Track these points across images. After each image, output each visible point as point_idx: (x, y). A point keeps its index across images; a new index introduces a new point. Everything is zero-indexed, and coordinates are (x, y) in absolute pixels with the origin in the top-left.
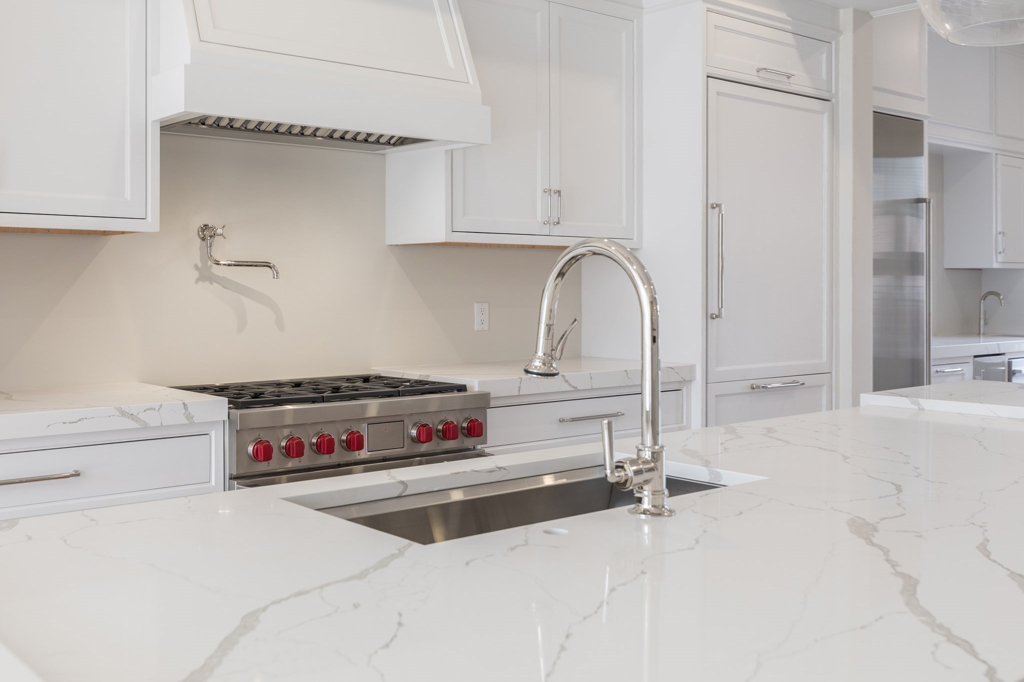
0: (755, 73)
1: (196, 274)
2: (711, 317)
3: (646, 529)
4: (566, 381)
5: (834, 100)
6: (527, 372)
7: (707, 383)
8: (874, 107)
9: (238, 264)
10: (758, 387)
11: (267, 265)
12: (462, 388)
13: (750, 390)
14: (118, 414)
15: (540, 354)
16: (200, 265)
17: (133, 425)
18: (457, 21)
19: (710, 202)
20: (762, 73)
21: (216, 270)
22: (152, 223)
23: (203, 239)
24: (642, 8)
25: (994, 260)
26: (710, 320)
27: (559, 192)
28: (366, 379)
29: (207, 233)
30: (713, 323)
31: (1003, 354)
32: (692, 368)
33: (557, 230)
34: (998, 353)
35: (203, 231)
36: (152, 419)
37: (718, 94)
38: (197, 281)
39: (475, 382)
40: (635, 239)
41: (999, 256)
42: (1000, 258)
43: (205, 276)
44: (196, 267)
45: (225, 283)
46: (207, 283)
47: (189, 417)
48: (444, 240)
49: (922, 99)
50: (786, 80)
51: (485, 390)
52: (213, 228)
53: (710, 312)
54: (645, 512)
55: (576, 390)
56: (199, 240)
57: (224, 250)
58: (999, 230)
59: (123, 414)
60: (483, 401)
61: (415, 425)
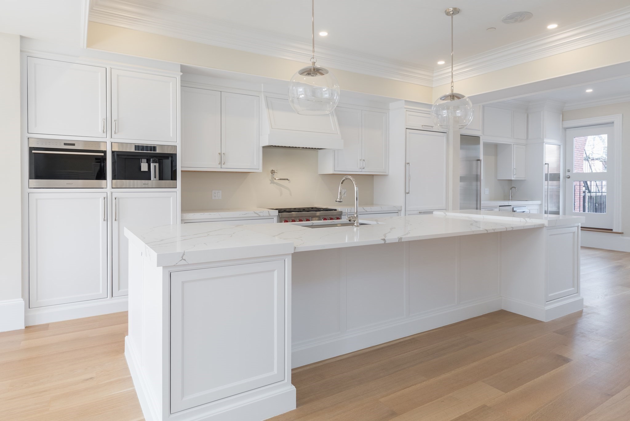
0: (421, 127)
1: (270, 182)
2: (407, 193)
3: (355, 229)
4: (364, 209)
5: (447, 133)
6: (336, 201)
7: (405, 211)
8: (461, 133)
9: (280, 179)
10: (421, 212)
11: (287, 179)
12: (335, 210)
13: (419, 213)
14: (254, 213)
15: (339, 198)
16: (271, 179)
17: (257, 215)
18: (335, 118)
19: (406, 163)
20: (423, 127)
21: (275, 181)
22: (260, 170)
23: (272, 173)
24: (389, 110)
25: (512, 177)
26: (406, 194)
27: (364, 160)
28: (312, 208)
29: (273, 172)
30: (407, 195)
31: (511, 206)
32: (401, 207)
33: (363, 170)
34: (508, 205)
35: (272, 171)
36: (261, 214)
37: (409, 133)
38: (270, 183)
39: (339, 209)
40: (387, 172)
41: (514, 176)
42: (515, 176)
43: (272, 182)
44: (270, 180)
45: (277, 184)
46: (273, 184)
47: (269, 214)
48: (332, 173)
49: (480, 130)
50: (432, 128)
51: (341, 211)
52: (274, 171)
53: (406, 192)
54: (355, 226)
55: (367, 211)
56: (271, 174)
57: (277, 176)
58: (514, 168)
59: (255, 213)
60: (341, 212)
61: (323, 218)
